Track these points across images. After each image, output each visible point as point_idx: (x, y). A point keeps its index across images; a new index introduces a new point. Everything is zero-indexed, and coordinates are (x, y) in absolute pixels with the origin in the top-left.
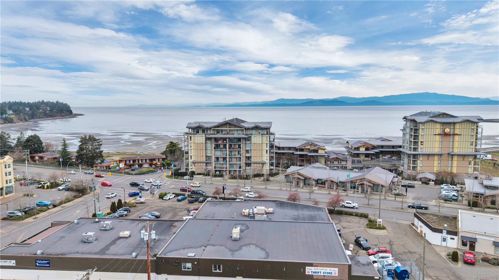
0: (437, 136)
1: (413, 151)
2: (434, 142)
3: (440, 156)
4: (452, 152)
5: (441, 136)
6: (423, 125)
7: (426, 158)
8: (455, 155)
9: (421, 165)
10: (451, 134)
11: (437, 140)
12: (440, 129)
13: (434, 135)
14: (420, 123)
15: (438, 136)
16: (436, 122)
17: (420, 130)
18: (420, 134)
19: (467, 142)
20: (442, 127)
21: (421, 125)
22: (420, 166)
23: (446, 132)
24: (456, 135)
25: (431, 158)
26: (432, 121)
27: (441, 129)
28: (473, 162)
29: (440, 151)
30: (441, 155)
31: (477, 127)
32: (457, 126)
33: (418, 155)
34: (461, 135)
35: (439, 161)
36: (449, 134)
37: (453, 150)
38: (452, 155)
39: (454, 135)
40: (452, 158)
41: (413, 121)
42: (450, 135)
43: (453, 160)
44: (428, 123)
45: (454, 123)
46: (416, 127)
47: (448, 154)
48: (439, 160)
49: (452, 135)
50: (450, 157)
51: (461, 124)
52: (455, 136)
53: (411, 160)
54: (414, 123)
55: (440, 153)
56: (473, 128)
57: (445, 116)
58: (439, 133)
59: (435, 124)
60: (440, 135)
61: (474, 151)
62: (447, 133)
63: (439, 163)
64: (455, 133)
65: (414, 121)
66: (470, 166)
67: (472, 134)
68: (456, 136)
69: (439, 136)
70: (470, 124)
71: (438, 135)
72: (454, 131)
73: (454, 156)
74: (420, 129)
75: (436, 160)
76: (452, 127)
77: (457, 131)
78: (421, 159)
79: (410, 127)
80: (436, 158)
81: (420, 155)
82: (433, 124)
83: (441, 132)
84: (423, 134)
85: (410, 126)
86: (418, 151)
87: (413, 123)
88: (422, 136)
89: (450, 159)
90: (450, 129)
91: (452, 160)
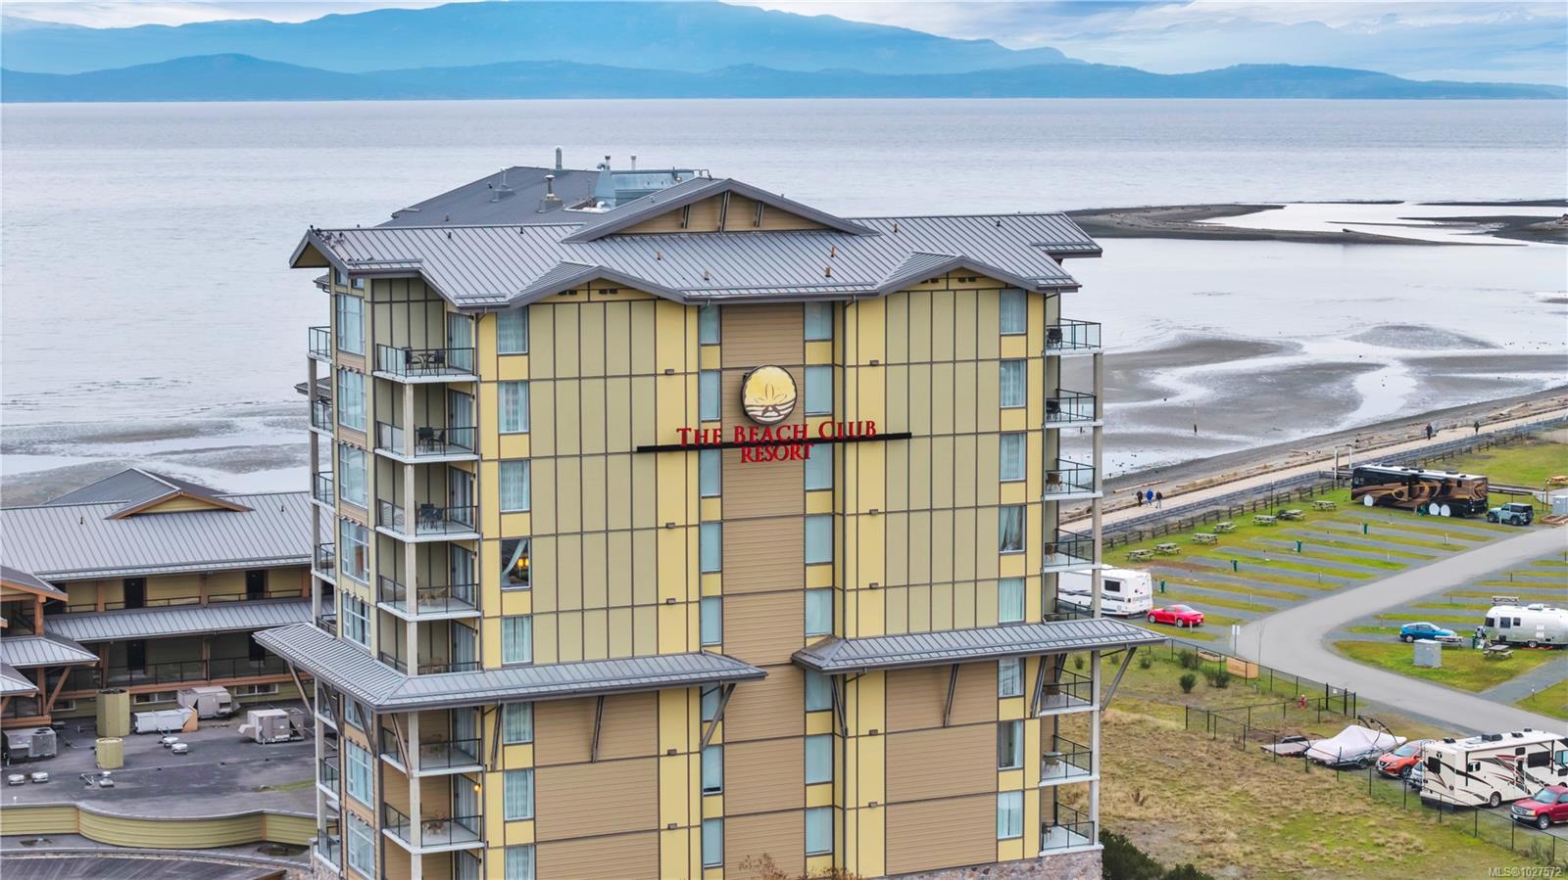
0: (672, 468)
1: (424, 668)
2: (643, 540)
3: (712, 703)
4: (831, 638)
5: (711, 458)
6: (512, 343)
7: (564, 739)
8: (859, 673)
9: (522, 833)
10: (813, 433)
11: (672, 509)
12: (692, 380)
13: (642, 450)
14: (477, 313)
15: (680, 456)
16: (655, 299)
17: (489, 407)
18: (488, 449)
19: (965, 518)
20: (712, 359)
21: (487, 338)
22: (507, 848)
23: (757, 412)
24: (860, 439)
25: (622, 735)
26: (607, 285)
27: (711, 383)
28: (1031, 737)
29: (712, 635)
30: (725, 688)
31: (1054, 335)
32: (867, 334)
33: (478, 709)
34: (908, 436)
35: (713, 758)
36: (786, 434)
37: (838, 612)
38: (839, 681)
39: (844, 438)
40: (837, 709)
41: (399, 294)
42: (800, 444)
43: (845, 736)
44: (567, 315)
45: (836, 306)
46: (439, 360)
47: (800, 666)
48: (704, 746)
49: (822, 440)
50: (820, 697)
51: (898, 308)
52: (851, 448)
53: (404, 779)
54: (417, 310)
55: (713, 668)
56: (1013, 348)
57: (737, 221)
58: (693, 425)
59: (642, 315)
60: (699, 447)
61: (1034, 614)
62: (767, 426)
63: (712, 779)
64: (851, 417)
65: (417, 294)
66: (1009, 779)
67: (1013, 421)
68: (864, 446)
69: (693, 456)
70: (990, 305)
71: (684, 448)
72: (838, 393)
73: (851, 688)
74: (488, 395)
75: (671, 753)
76: (817, 354)
77: (867, 403)
78: (518, 757)
79: (377, 365)
80: (676, 726)
81: (501, 706)
82: (618, 314)
83: (710, 413)
84: (515, 448)
85: (376, 348)
86: (480, 665)
87: (399, 311)
88: (512, 474)
89: (817, 723)
90: (796, 370)
91: (838, 733)
